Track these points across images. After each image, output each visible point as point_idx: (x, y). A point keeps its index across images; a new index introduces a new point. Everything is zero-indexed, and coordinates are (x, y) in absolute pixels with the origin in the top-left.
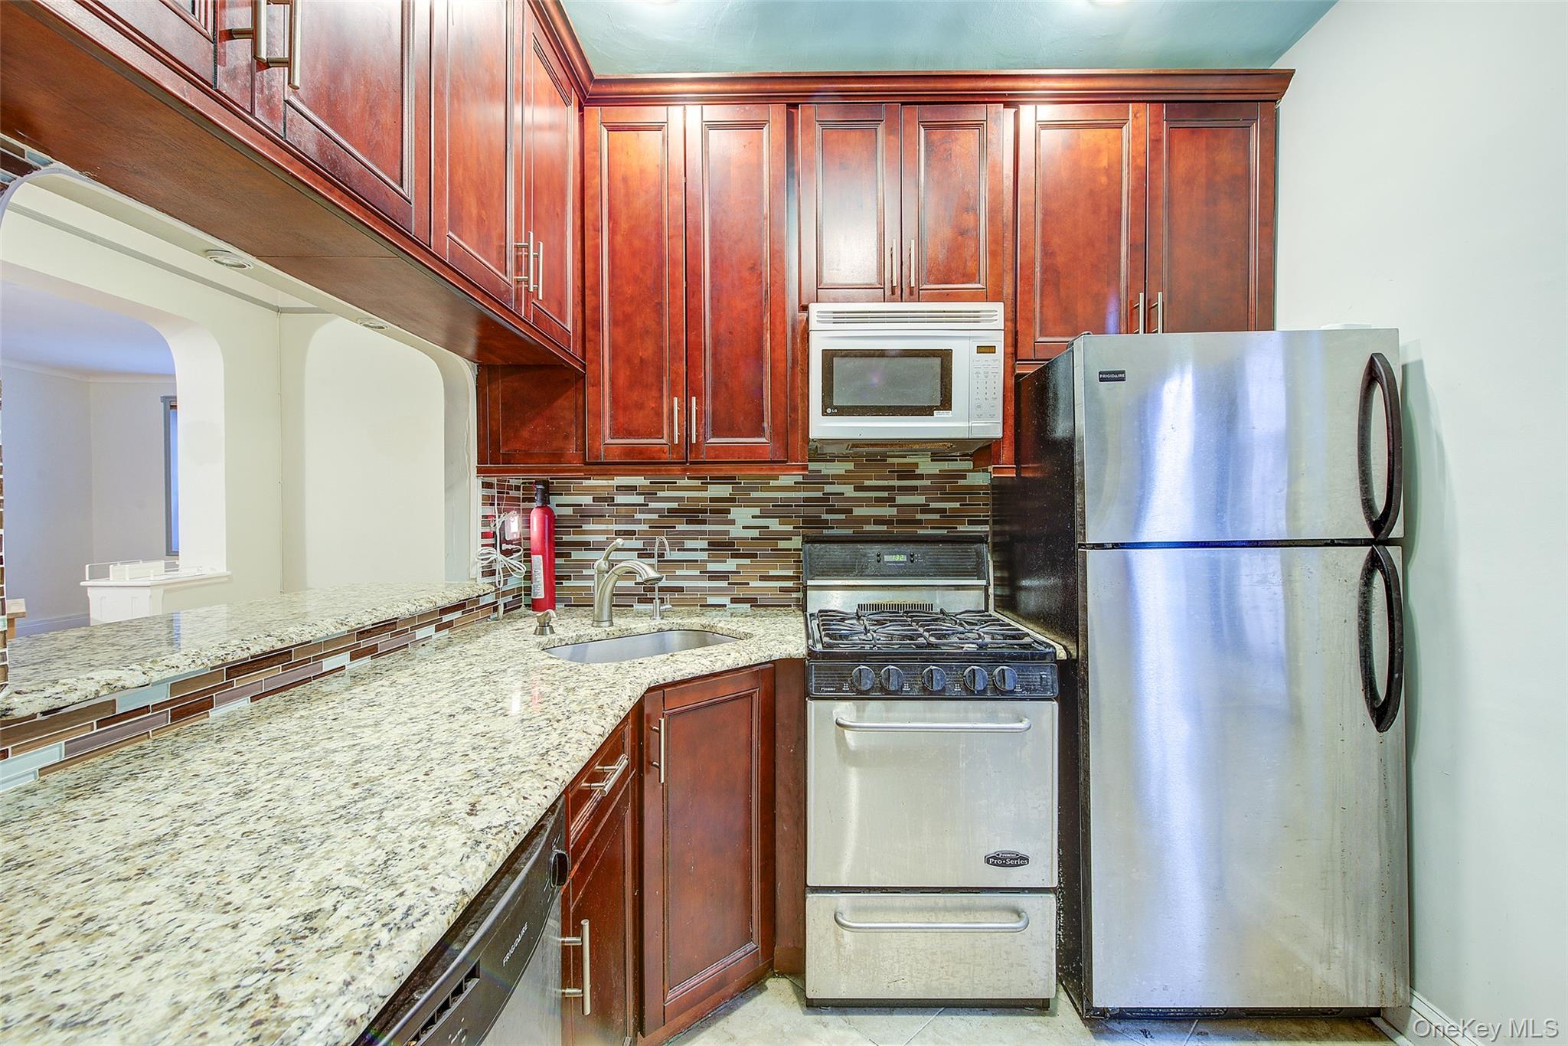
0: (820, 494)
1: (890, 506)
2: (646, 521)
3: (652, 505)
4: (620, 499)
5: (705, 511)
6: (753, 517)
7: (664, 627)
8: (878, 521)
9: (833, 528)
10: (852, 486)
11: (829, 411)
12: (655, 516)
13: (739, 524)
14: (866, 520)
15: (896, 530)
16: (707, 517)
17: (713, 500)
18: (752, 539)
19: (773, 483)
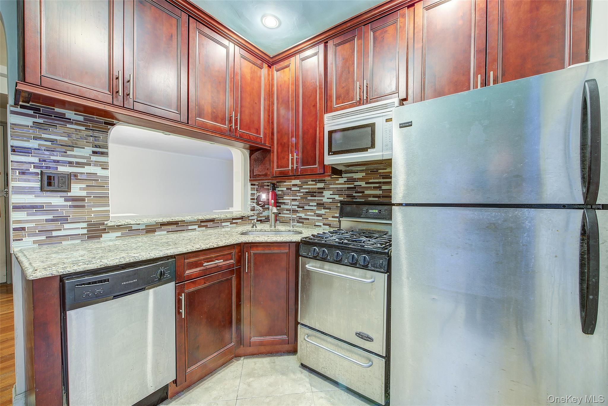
0: (352, 186)
1: (379, 190)
2: (300, 196)
3: (302, 191)
4: (293, 189)
5: (316, 192)
6: (330, 194)
7: (291, 230)
8: (375, 196)
9: (357, 199)
10: (365, 182)
11: (330, 153)
12: (302, 194)
13: (326, 197)
14: (369, 196)
15: (381, 200)
16: (316, 194)
17: (318, 188)
18: (330, 202)
19: (337, 182)
